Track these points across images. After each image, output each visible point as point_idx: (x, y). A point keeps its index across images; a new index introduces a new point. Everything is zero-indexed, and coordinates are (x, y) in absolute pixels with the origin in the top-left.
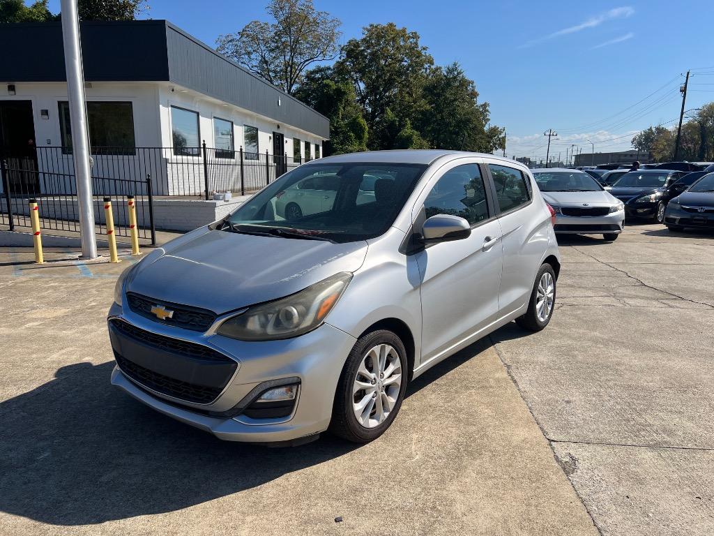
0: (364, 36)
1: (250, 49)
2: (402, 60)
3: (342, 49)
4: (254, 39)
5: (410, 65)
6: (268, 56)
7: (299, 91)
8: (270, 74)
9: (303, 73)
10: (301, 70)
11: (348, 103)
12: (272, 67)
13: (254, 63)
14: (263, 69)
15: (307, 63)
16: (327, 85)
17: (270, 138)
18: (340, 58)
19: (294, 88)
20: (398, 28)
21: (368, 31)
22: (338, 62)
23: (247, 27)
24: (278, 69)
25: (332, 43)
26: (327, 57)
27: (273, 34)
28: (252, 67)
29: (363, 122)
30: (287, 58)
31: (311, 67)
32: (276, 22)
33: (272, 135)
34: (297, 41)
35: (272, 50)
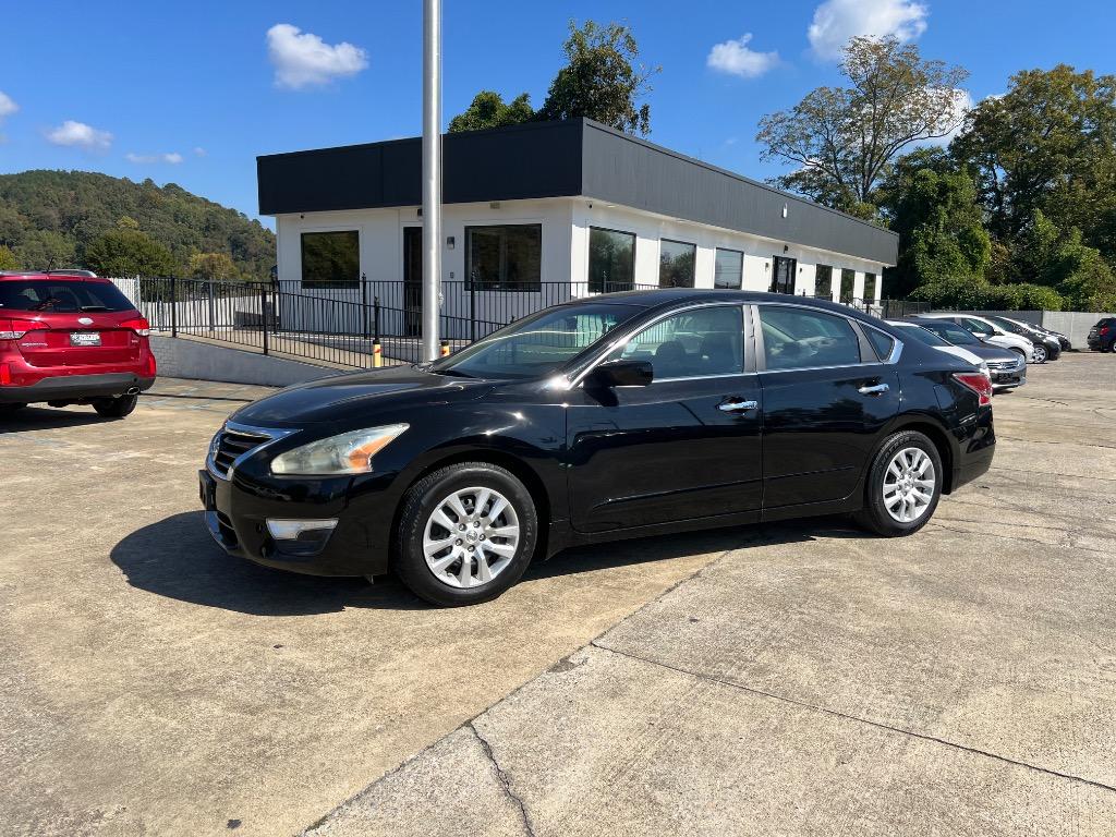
0: (1010, 91)
1: (809, 131)
2: (1078, 125)
3: (969, 116)
4: (818, 114)
5: (1095, 134)
6: (837, 139)
7: (883, 187)
8: (838, 165)
9: (893, 161)
10: (888, 156)
11: (959, 205)
12: (840, 156)
13: (814, 152)
14: (827, 160)
15: (901, 143)
16: (925, 179)
17: (767, 265)
18: (963, 130)
19: (874, 185)
20: (1079, 71)
21: (1019, 81)
22: (957, 139)
23: (807, 98)
24: (850, 158)
25: (947, 109)
26: (936, 132)
27: (848, 104)
28: (810, 157)
29: (984, 236)
30: (869, 139)
31: (908, 149)
32: (853, 87)
33: (771, 261)
34: (885, 113)
35: (846, 130)
